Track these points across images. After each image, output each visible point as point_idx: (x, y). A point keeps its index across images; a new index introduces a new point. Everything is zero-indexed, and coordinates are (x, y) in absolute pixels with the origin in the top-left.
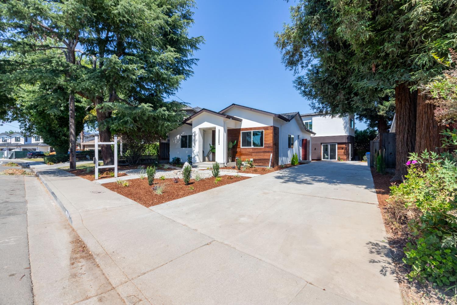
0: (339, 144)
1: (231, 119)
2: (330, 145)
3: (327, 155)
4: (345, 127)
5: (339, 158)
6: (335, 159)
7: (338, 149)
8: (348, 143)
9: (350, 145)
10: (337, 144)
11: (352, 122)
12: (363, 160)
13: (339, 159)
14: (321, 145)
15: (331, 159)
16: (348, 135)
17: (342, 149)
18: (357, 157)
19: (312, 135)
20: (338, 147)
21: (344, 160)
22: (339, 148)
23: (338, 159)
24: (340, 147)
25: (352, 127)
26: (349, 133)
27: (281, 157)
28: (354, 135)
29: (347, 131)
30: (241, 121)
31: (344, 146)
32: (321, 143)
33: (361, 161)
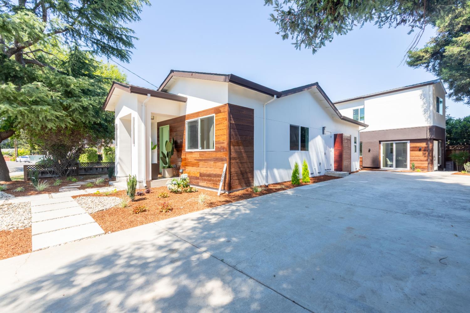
0: (412, 141)
1: (149, 95)
2: (396, 143)
3: (391, 160)
4: (425, 111)
5: (414, 166)
6: (405, 166)
7: (411, 150)
8: (432, 140)
9: (436, 143)
10: (409, 141)
11: (441, 106)
12: (464, 169)
13: (413, 168)
14: (380, 143)
15: (397, 167)
16: (432, 125)
17: (420, 150)
18: (450, 164)
19: (361, 128)
20: (411, 147)
21: (423, 169)
22: (413, 149)
23: (411, 168)
24: (416, 147)
25: (441, 112)
26: (434, 123)
27: (260, 169)
28: (444, 126)
29: (430, 117)
30: (184, 100)
31: (424, 145)
32: (380, 142)
33: (460, 171)
